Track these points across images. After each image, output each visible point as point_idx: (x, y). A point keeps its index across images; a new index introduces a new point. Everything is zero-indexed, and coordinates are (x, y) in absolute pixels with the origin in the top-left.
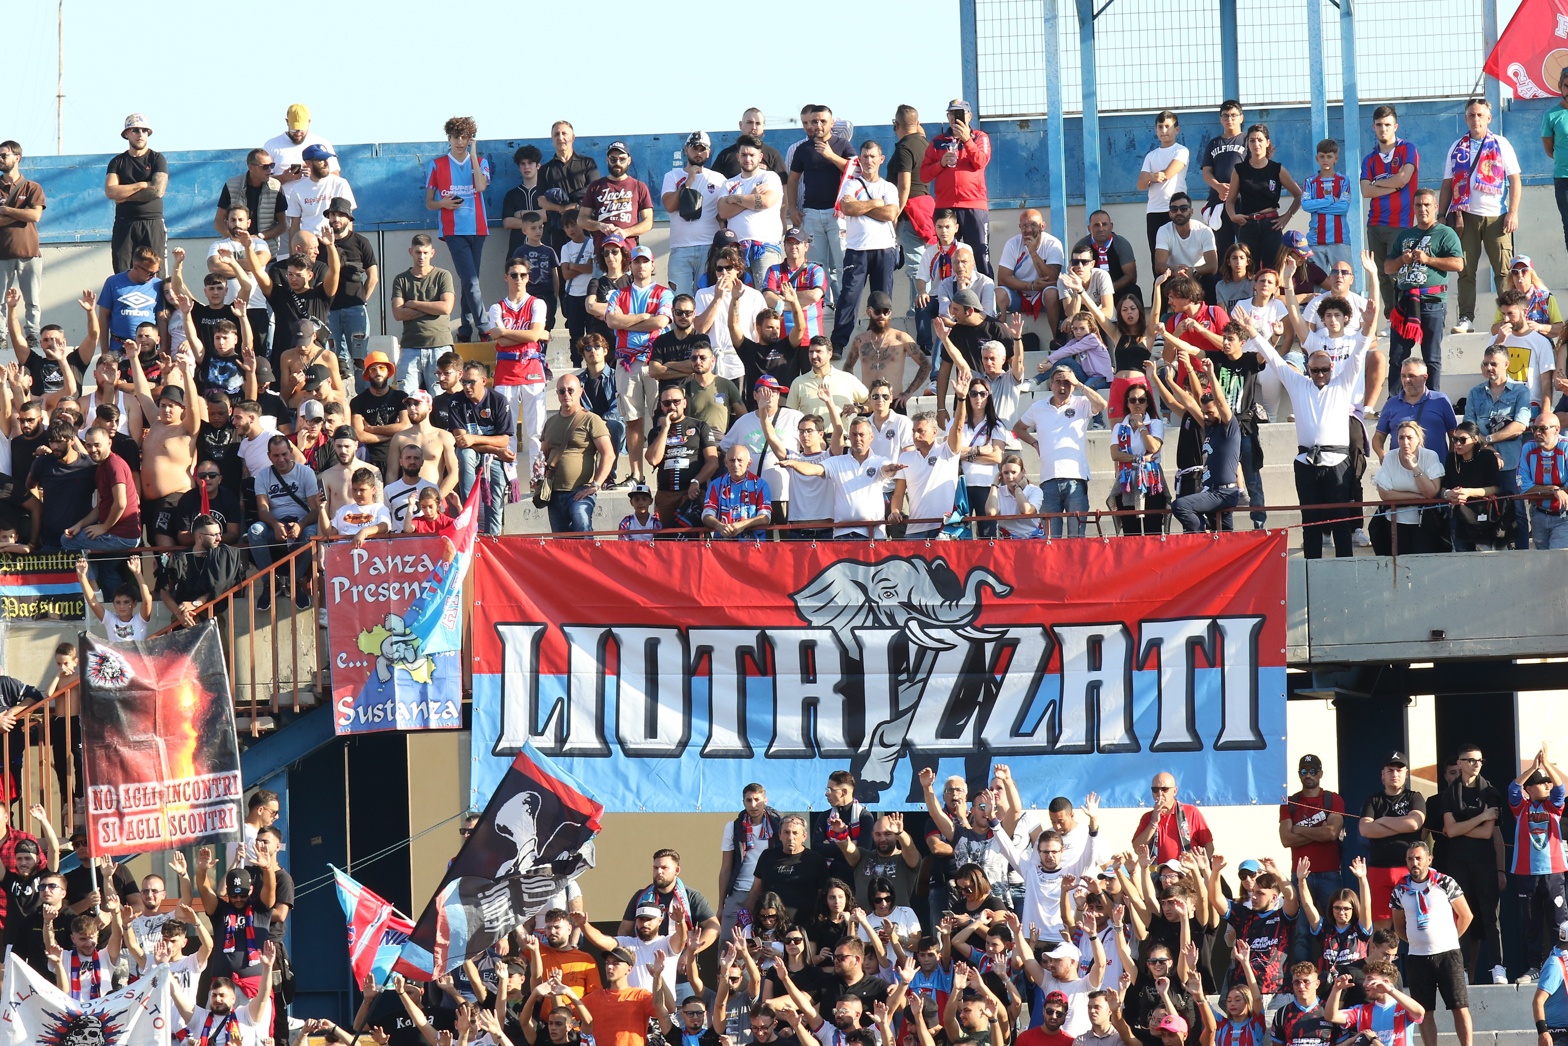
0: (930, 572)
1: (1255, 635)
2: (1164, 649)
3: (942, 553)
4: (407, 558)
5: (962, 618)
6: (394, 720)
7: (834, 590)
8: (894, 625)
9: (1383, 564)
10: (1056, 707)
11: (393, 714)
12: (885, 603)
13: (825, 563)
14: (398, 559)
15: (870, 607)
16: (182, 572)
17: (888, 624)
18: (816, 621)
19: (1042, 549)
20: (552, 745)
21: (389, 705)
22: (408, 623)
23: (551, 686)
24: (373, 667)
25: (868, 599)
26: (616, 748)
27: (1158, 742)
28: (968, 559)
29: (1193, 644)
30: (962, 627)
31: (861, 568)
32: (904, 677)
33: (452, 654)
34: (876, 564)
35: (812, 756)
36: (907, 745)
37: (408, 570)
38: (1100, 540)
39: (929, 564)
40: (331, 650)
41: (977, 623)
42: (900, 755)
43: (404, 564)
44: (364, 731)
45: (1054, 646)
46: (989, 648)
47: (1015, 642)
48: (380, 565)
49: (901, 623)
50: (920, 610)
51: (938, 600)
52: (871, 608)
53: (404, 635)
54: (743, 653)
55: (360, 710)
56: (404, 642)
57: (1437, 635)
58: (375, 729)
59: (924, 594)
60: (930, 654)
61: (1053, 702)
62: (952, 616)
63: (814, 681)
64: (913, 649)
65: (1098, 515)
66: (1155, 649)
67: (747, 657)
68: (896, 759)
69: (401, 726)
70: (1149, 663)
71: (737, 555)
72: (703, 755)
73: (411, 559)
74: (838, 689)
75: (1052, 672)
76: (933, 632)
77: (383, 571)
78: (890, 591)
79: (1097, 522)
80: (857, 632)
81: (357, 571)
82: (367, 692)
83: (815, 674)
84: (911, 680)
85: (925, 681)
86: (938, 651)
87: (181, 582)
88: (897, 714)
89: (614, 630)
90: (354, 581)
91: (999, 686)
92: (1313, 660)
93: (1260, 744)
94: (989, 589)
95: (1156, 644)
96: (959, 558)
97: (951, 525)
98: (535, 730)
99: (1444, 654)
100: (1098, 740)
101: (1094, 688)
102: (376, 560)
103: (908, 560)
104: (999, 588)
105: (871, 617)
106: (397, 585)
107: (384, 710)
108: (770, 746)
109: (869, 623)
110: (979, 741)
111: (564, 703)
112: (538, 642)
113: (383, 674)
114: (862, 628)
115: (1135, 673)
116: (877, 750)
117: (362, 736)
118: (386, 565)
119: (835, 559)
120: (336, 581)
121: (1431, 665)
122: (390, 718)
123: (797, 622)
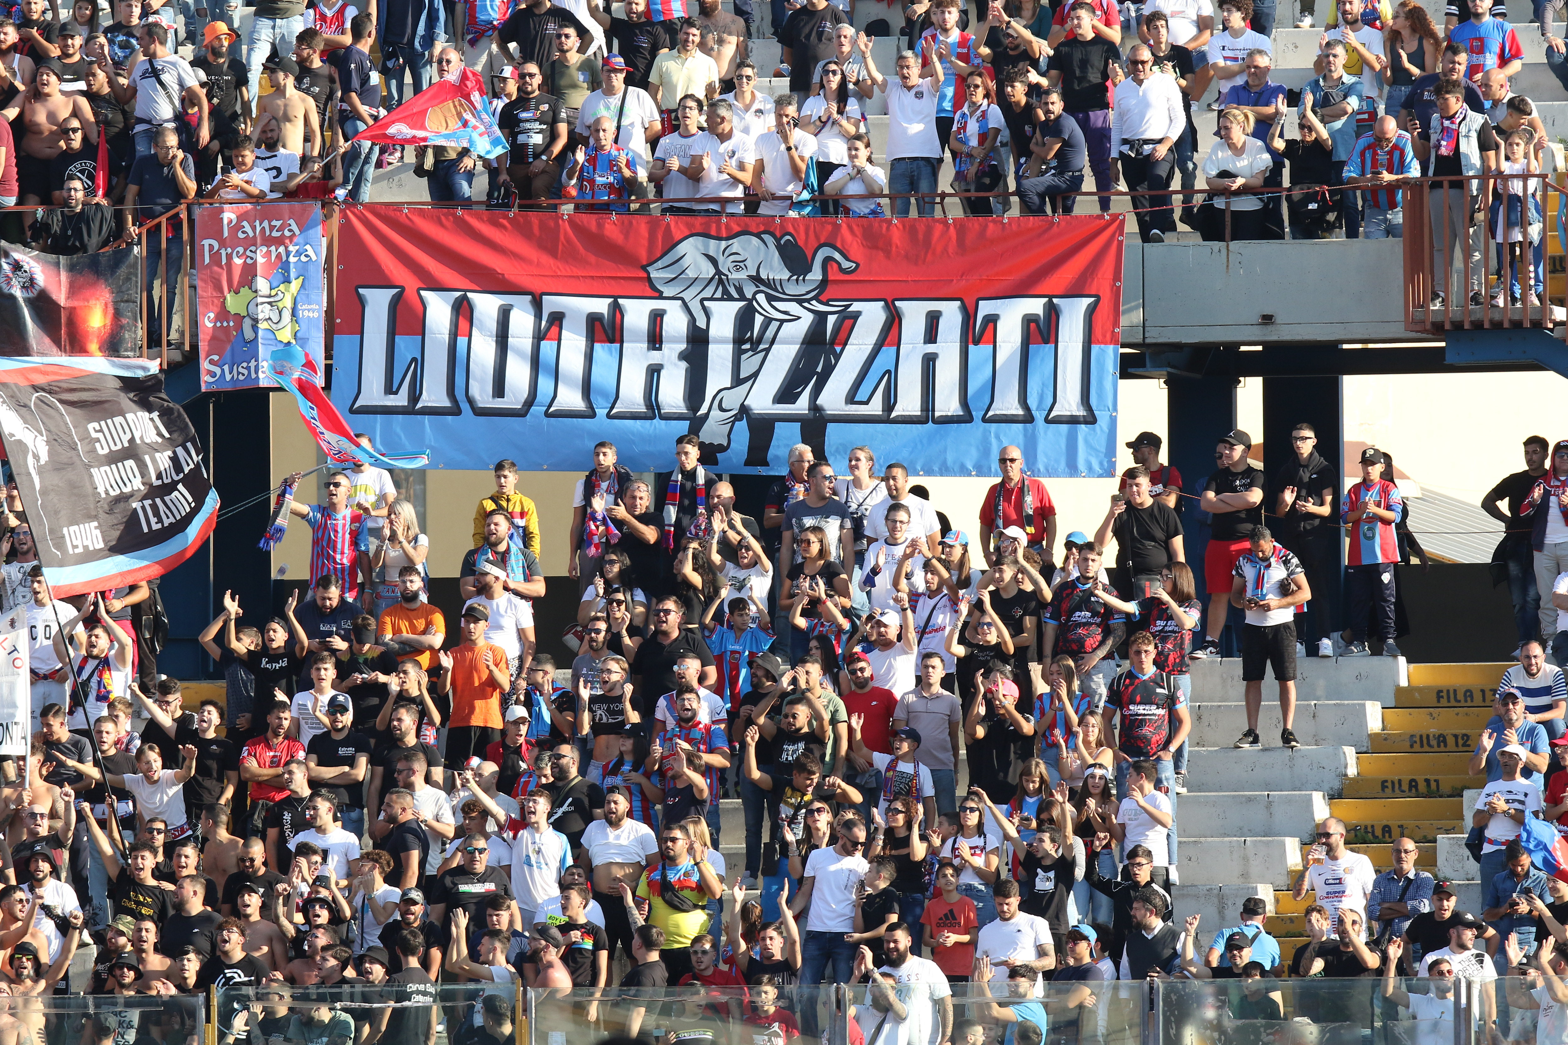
0: (779, 248)
1: (1091, 314)
2: (1000, 325)
3: (791, 230)
4: (274, 223)
5: (808, 293)
6: (257, 378)
7: (686, 262)
8: (742, 298)
9: (1216, 249)
10: (891, 376)
11: (257, 372)
12: (734, 276)
13: (678, 236)
14: (266, 224)
15: (720, 279)
16: (56, 228)
17: (736, 296)
18: (667, 291)
19: (888, 228)
20: (405, 403)
21: (253, 364)
22: (275, 284)
23: (406, 346)
24: (239, 327)
25: (718, 272)
26: (465, 406)
27: (990, 413)
28: (817, 237)
29: (1029, 321)
30: (808, 301)
31: (713, 243)
32: (747, 346)
33: (316, 315)
34: (728, 239)
35: (653, 418)
36: (744, 410)
37: (275, 234)
38: (944, 221)
39: (778, 240)
40: (200, 309)
41: (823, 298)
42: (737, 418)
43: (272, 228)
44: (229, 388)
45: (894, 321)
46: (831, 320)
47: (857, 315)
48: (248, 228)
49: (749, 295)
50: (767, 283)
51: (785, 274)
52: (721, 281)
53: (270, 296)
54: (593, 320)
55: (226, 368)
56: (270, 303)
57: (1268, 319)
58: (239, 387)
59: (772, 268)
60: (774, 325)
61: (888, 372)
62: (800, 290)
63: (660, 349)
64: (759, 320)
65: (943, 196)
66: (991, 325)
67: (597, 324)
68: (733, 422)
69: (263, 383)
70: (984, 338)
71: (593, 227)
72: (547, 414)
73: (278, 223)
74: (683, 356)
75: (890, 345)
76: (779, 305)
77: (251, 234)
78: (739, 265)
79: (942, 203)
80: (706, 303)
81: (226, 234)
82: (233, 350)
83: (661, 342)
84: (754, 349)
85: (767, 350)
86: (782, 322)
87: (55, 236)
88: (737, 381)
89: (469, 295)
90: (223, 243)
91: (838, 357)
92: (1148, 341)
93: (1091, 419)
94: (835, 266)
95: (992, 320)
96: (807, 234)
97: (800, 202)
98: (390, 389)
99: (1274, 338)
100: (933, 410)
101: (929, 362)
102: (245, 223)
103: (758, 235)
104: (846, 264)
105: (720, 288)
106: (265, 249)
107: (248, 368)
108: (612, 408)
109: (718, 295)
110: (815, 407)
111: (418, 363)
112: (395, 305)
113: (248, 334)
114: (711, 299)
115: (971, 347)
116: (715, 413)
117: (226, 393)
118: (254, 228)
119: (687, 233)
120: (206, 243)
121: (1259, 348)
122: (253, 376)
123: (650, 293)
